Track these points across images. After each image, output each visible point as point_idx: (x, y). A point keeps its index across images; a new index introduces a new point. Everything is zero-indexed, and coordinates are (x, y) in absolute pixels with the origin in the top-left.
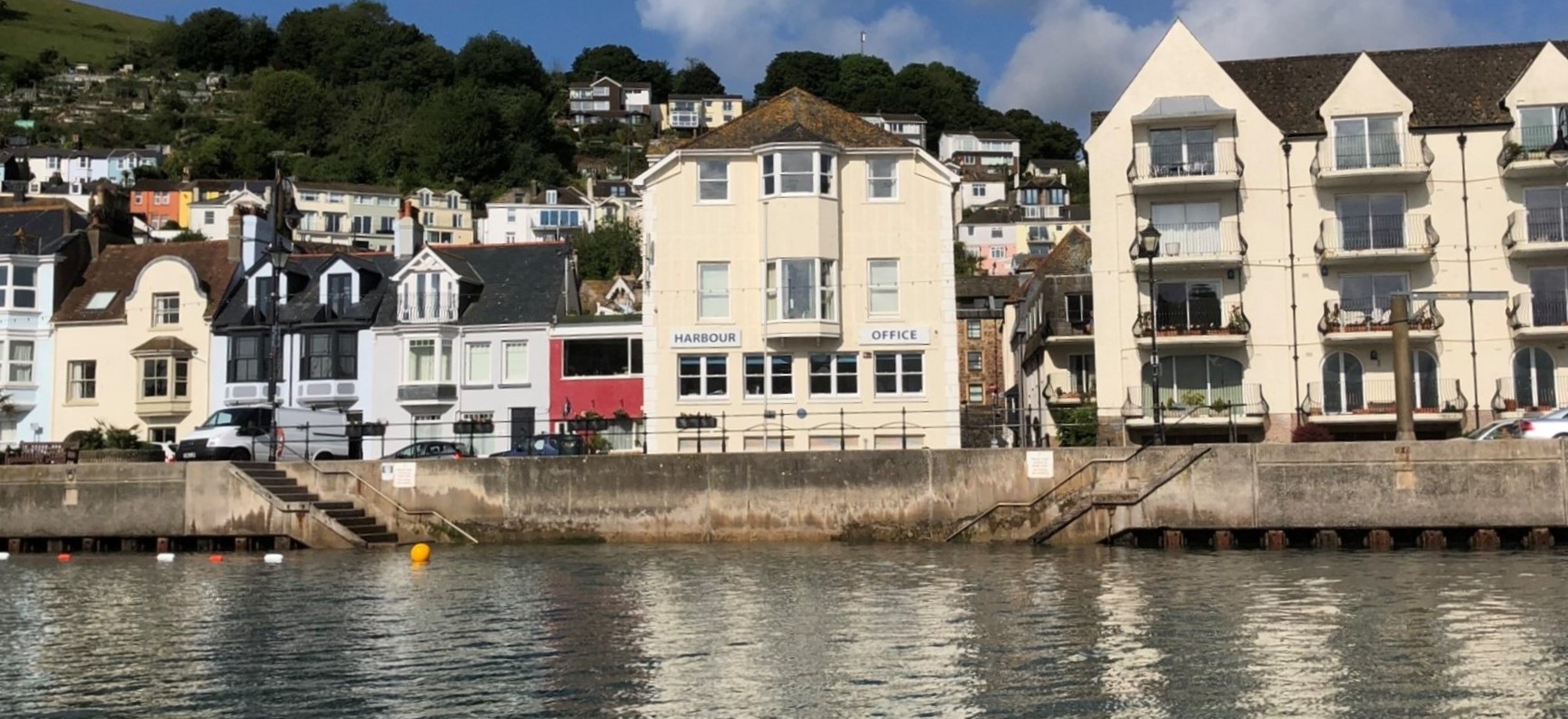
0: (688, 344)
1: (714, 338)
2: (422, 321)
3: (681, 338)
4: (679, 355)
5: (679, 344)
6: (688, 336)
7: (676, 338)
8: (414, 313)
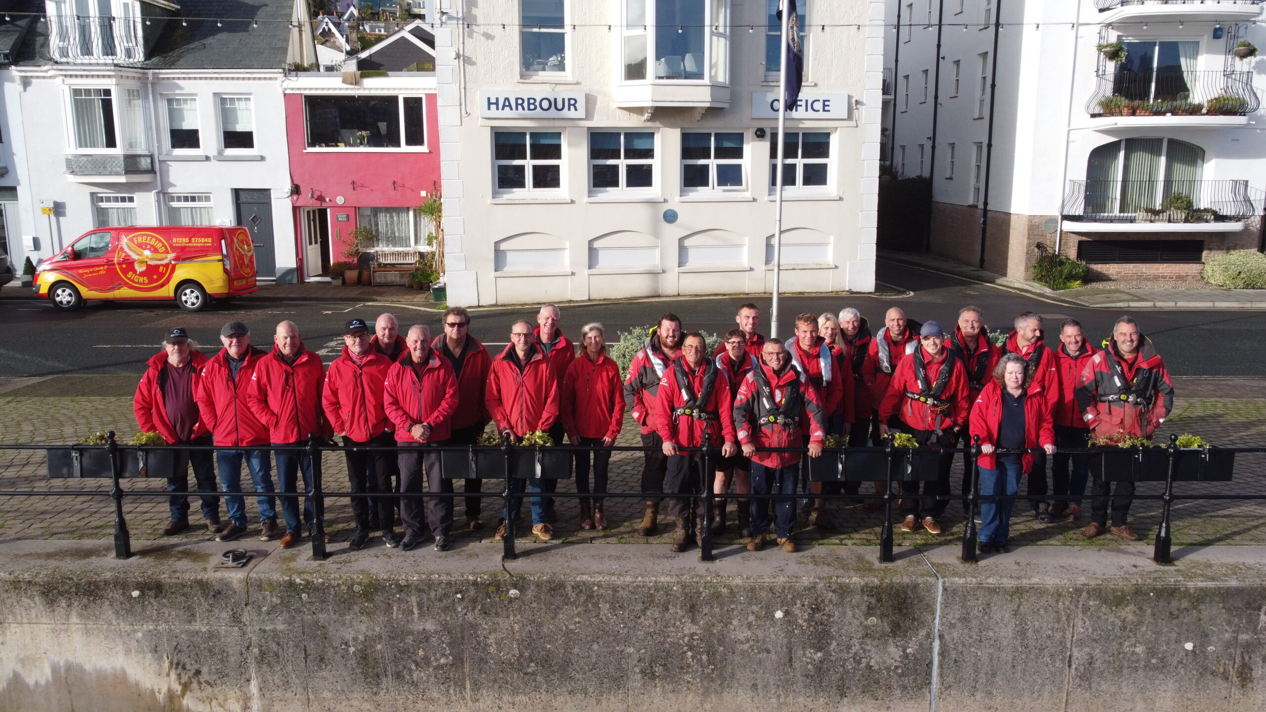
0: (507, 113)
1: (545, 104)
2: (86, 59)
3: (497, 103)
4: (492, 128)
5: (494, 112)
6: (507, 99)
7: (489, 103)
8: (74, 49)
